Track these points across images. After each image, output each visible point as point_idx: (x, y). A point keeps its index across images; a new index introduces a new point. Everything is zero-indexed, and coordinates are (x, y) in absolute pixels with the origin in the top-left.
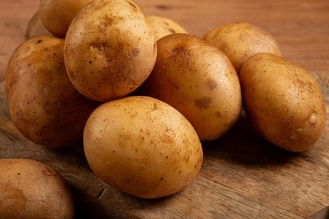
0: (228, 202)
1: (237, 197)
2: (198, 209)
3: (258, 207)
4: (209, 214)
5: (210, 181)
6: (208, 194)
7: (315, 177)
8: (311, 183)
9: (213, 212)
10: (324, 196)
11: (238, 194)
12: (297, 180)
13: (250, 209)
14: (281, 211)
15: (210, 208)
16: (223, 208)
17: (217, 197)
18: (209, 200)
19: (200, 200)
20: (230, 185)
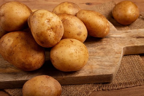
0: (99, 60)
2: (93, 66)
3: (107, 57)
4: (97, 65)
6: (91, 60)
7: (113, 42)
8: (114, 44)
10: (120, 46)
11: (99, 56)
12: (110, 45)
13: (106, 59)
14: (114, 55)
16: (99, 62)
17: (95, 60)
18: (93, 62)
19: (91, 63)
20: (94, 55)
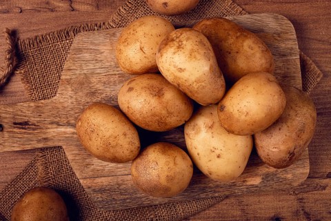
0: (100, 64)
1: (98, 71)
2: (110, 50)
3: (85, 72)
4: (103, 51)
5: (118, 73)
6: (112, 63)
7: (72, 112)
8: (72, 106)
9: (102, 53)
10: (61, 101)
11: (99, 74)
12: (79, 104)
13: (88, 68)
14: (74, 76)
15: (105, 54)
16: (99, 59)
17: (107, 64)
18: (110, 60)
19: (113, 56)
20: (107, 77)
